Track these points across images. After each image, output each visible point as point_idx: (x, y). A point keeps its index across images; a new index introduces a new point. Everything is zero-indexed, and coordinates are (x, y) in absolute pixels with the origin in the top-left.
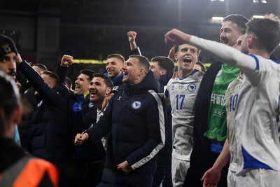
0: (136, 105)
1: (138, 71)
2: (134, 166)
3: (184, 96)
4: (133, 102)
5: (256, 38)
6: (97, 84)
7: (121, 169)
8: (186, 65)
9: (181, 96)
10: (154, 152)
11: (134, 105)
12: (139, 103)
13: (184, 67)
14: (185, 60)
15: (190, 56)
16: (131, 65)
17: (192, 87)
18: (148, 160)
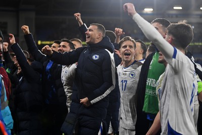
0: (95, 57)
1: (97, 35)
2: (92, 102)
3: (126, 81)
4: (94, 55)
5: (173, 38)
6: (64, 46)
7: (82, 103)
8: (126, 58)
9: (125, 81)
10: (108, 92)
11: (94, 57)
12: (98, 56)
13: (125, 59)
14: (126, 54)
15: (129, 51)
16: (92, 31)
17: (132, 75)
18: (102, 98)
